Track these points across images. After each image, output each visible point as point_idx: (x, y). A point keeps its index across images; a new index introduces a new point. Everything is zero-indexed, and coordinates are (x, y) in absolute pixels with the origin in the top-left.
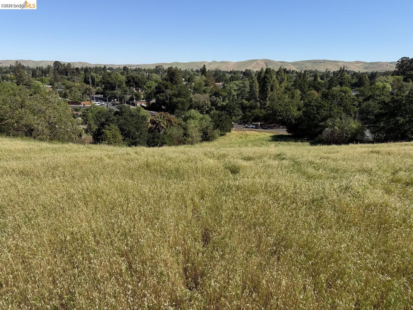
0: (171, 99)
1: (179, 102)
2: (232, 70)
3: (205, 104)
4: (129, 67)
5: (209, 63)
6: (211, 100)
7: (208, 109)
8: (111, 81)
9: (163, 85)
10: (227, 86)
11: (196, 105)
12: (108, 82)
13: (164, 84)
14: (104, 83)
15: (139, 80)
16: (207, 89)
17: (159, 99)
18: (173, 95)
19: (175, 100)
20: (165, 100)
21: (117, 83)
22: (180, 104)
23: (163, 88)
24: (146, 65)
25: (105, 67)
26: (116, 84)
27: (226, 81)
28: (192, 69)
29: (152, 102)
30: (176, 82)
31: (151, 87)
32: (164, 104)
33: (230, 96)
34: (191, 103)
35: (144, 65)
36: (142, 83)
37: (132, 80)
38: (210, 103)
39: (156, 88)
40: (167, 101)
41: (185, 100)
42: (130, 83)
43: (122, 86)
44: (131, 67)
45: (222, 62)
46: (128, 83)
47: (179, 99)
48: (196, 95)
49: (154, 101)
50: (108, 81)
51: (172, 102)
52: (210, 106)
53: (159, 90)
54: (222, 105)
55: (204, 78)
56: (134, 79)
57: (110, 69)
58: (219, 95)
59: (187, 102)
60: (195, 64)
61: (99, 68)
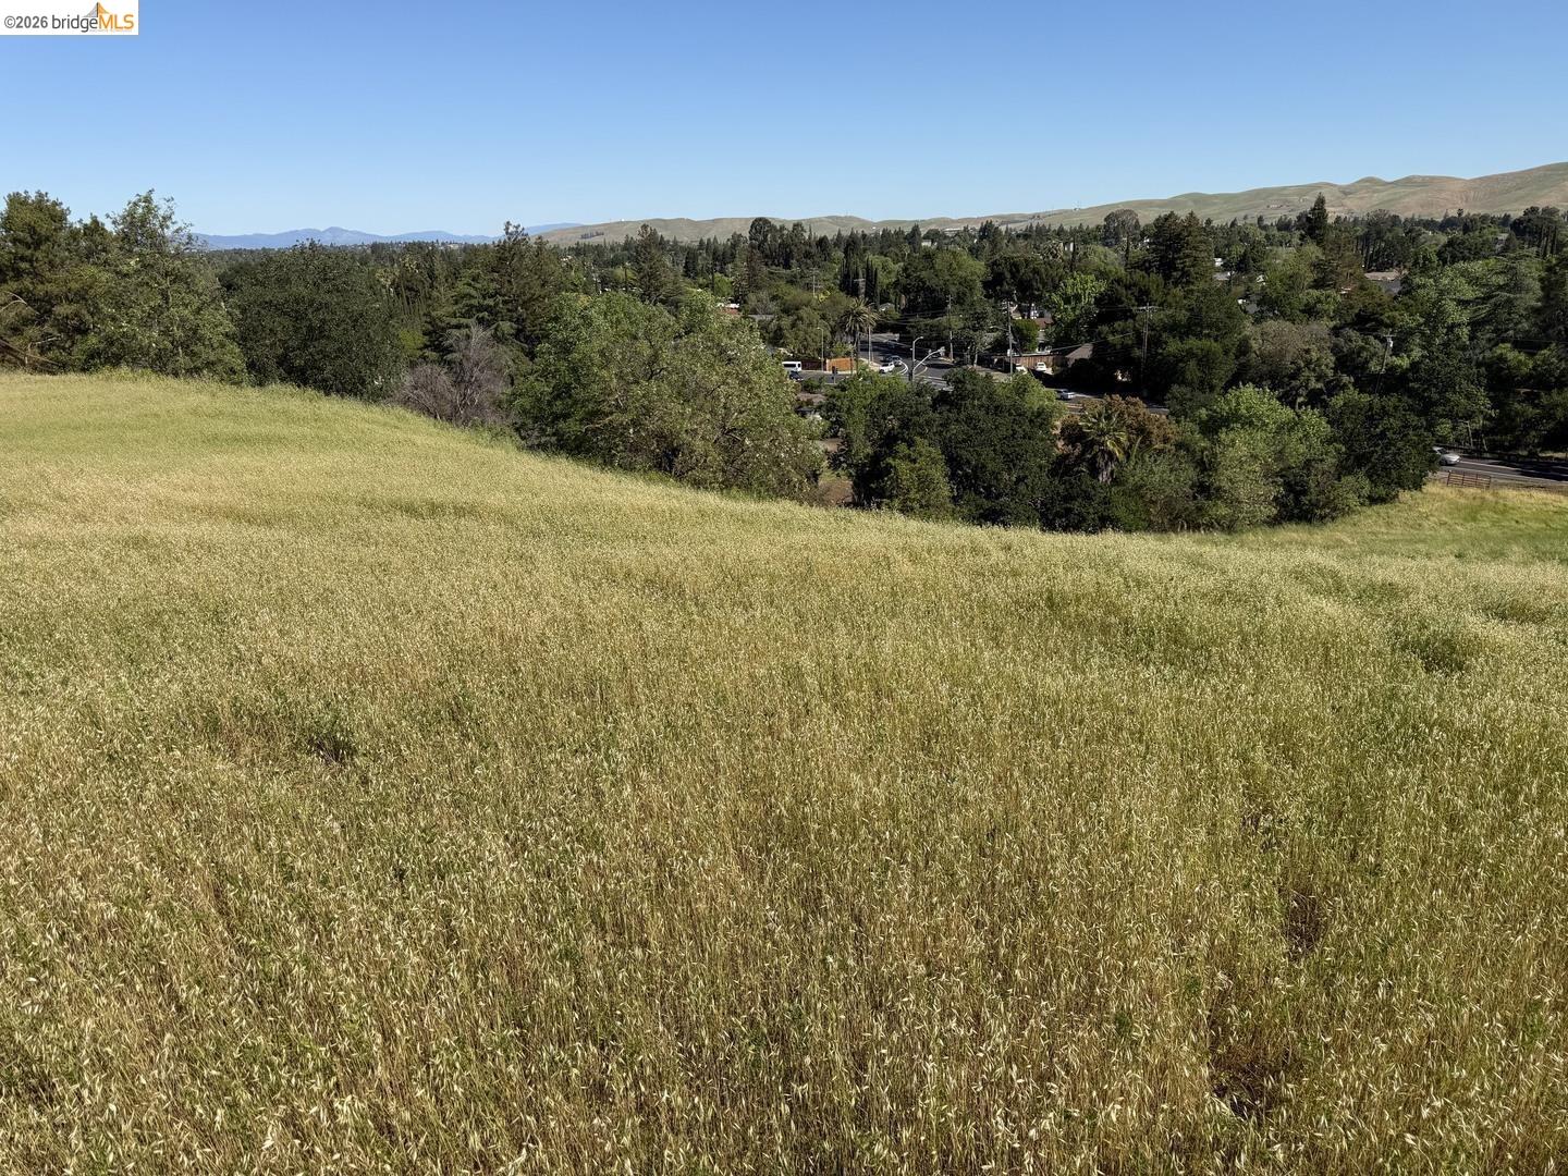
0: (1156, 342)
1: (1190, 354)
2: (1453, 213)
3: (1308, 363)
4: (1002, 224)
5: (1340, 187)
6: (1335, 349)
7: (1319, 385)
8: (932, 282)
9: (1128, 287)
10: (1424, 286)
11: (1265, 368)
12: (923, 287)
13: (1135, 285)
14: (906, 291)
15: (1036, 271)
16: (1323, 298)
17: (1107, 343)
18: (1165, 329)
19: (1173, 346)
20: (1132, 346)
21: (953, 289)
22: (1192, 364)
23: (1128, 299)
24: (1066, 211)
25: (916, 230)
26: (947, 292)
27: (1421, 261)
28: (1260, 219)
29: (1078, 357)
30: (1185, 274)
31: (1078, 298)
32: (1126, 361)
33: (1434, 329)
34: (1243, 360)
35: (1060, 213)
36: (1044, 284)
37: (1008, 275)
38: (1331, 359)
39: (1098, 301)
40: (1137, 352)
41: (1216, 346)
42: (1002, 285)
43: (968, 300)
44: (1009, 226)
45: (1408, 182)
46: (993, 286)
47: (1192, 343)
48: (1271, 325)
49: (1084, 352)
50: (921, 280)
51: (1159, 357)
52: (1330, 373)
53: (1110, 308)
54: (1392, 369)
55: (1313, 251)
56: (1018, 271)
57: (933, 236)
58: (1381, 323)
59: (1226, 353)
60: (1275, 197)
61: (897, 233)
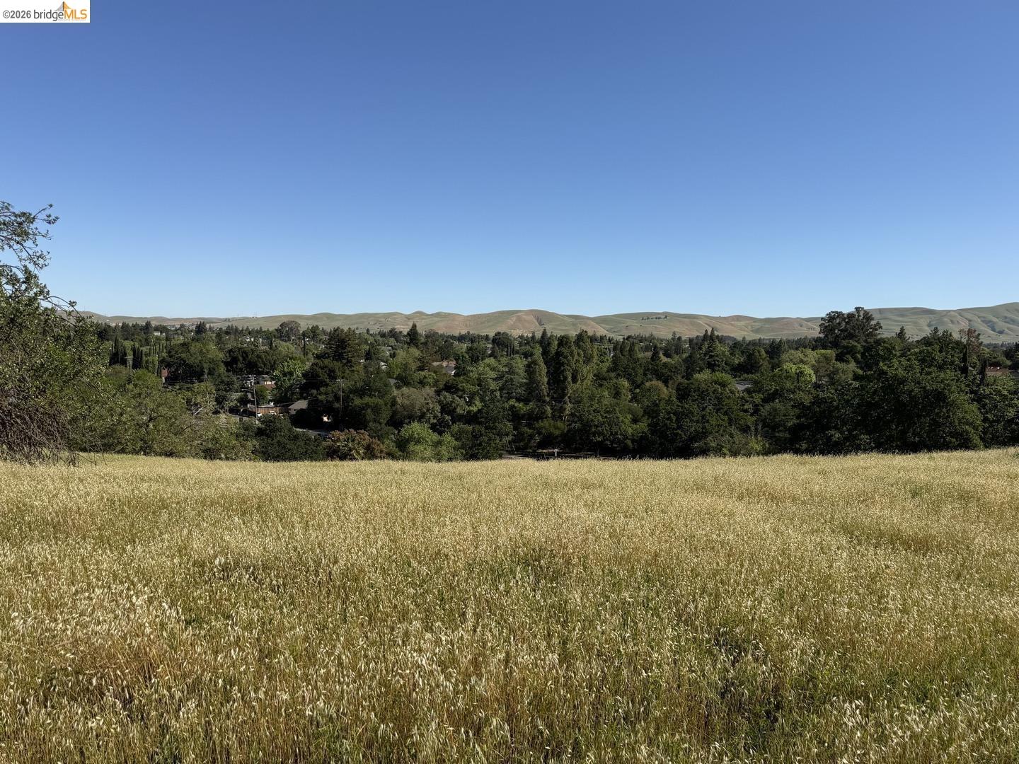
0: (346, 399)
1: (367, 405)
3: (428, 410)
4: (208, 323)
5: (405, 315)
6: (440, 402)
7: (435, 421)
8: (191, 361)
9: (322, 368)
10: (472, 371)
11: (406, 413)
12: (183, 363)
13: (326, 367)
14: (169, 365)
15: (259, 357)
16: (427, 376)
17: (318, 399)
18: (351, 391)
19: (358, 401)
20: (333, 402)
21: (205, 366)
22: (369, 410)
23: (324, 376)
24: (247, 318)
25: (148, 324)
26: (202, 368)
27: (461, 358)
28: (368, 330)
29: (299, 408)
30: (349, 361)
31: (291, 374)
32: (329, 410)
33: (485, 392)
34: (394, 408)
35: (244, 319)
36: (265, 365)
37: (241, 358)
38: (438, 408)
39: (305, 375)
40: (336, 405)
41: (380, 401)
42: (237, 364)
43: (216, 373)
44: (212, 325)
45: (438, 315)
46: (231, 364)
47: (367, 399)
48: (405, 390)
49: (301, 405)
50: (182, 359)
51: (350, 408)
52: (439, 415)
53: (312, 381)
54: (469, 412)
55: (416, 352)
56: (247, 356)
57: (162, 329)
58: (458, 390)
59: (386, 405)
60: (372, 318)
61: (134, 326)
